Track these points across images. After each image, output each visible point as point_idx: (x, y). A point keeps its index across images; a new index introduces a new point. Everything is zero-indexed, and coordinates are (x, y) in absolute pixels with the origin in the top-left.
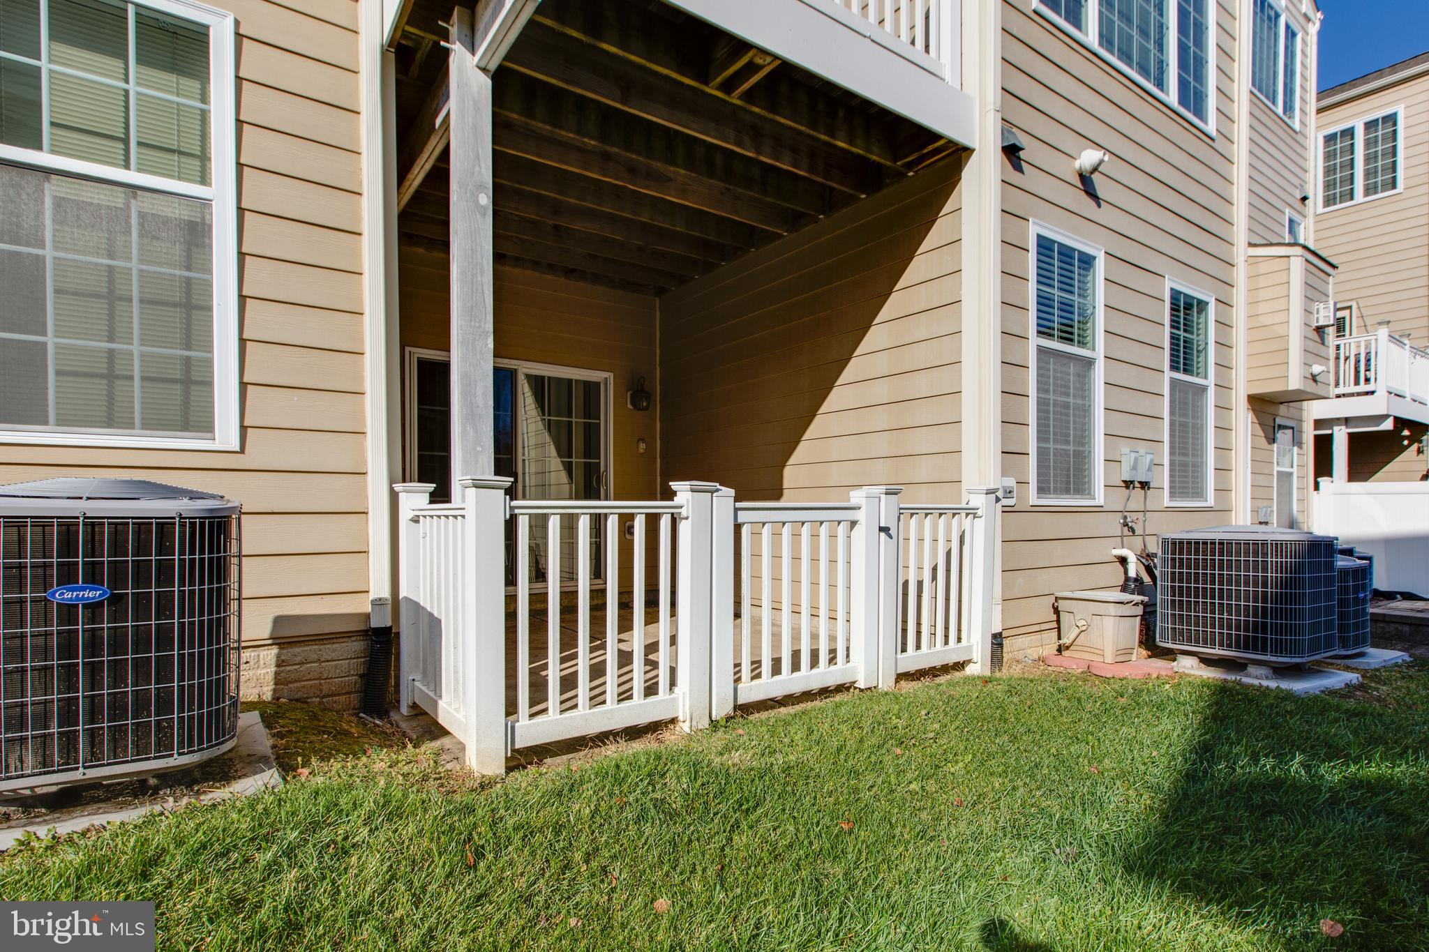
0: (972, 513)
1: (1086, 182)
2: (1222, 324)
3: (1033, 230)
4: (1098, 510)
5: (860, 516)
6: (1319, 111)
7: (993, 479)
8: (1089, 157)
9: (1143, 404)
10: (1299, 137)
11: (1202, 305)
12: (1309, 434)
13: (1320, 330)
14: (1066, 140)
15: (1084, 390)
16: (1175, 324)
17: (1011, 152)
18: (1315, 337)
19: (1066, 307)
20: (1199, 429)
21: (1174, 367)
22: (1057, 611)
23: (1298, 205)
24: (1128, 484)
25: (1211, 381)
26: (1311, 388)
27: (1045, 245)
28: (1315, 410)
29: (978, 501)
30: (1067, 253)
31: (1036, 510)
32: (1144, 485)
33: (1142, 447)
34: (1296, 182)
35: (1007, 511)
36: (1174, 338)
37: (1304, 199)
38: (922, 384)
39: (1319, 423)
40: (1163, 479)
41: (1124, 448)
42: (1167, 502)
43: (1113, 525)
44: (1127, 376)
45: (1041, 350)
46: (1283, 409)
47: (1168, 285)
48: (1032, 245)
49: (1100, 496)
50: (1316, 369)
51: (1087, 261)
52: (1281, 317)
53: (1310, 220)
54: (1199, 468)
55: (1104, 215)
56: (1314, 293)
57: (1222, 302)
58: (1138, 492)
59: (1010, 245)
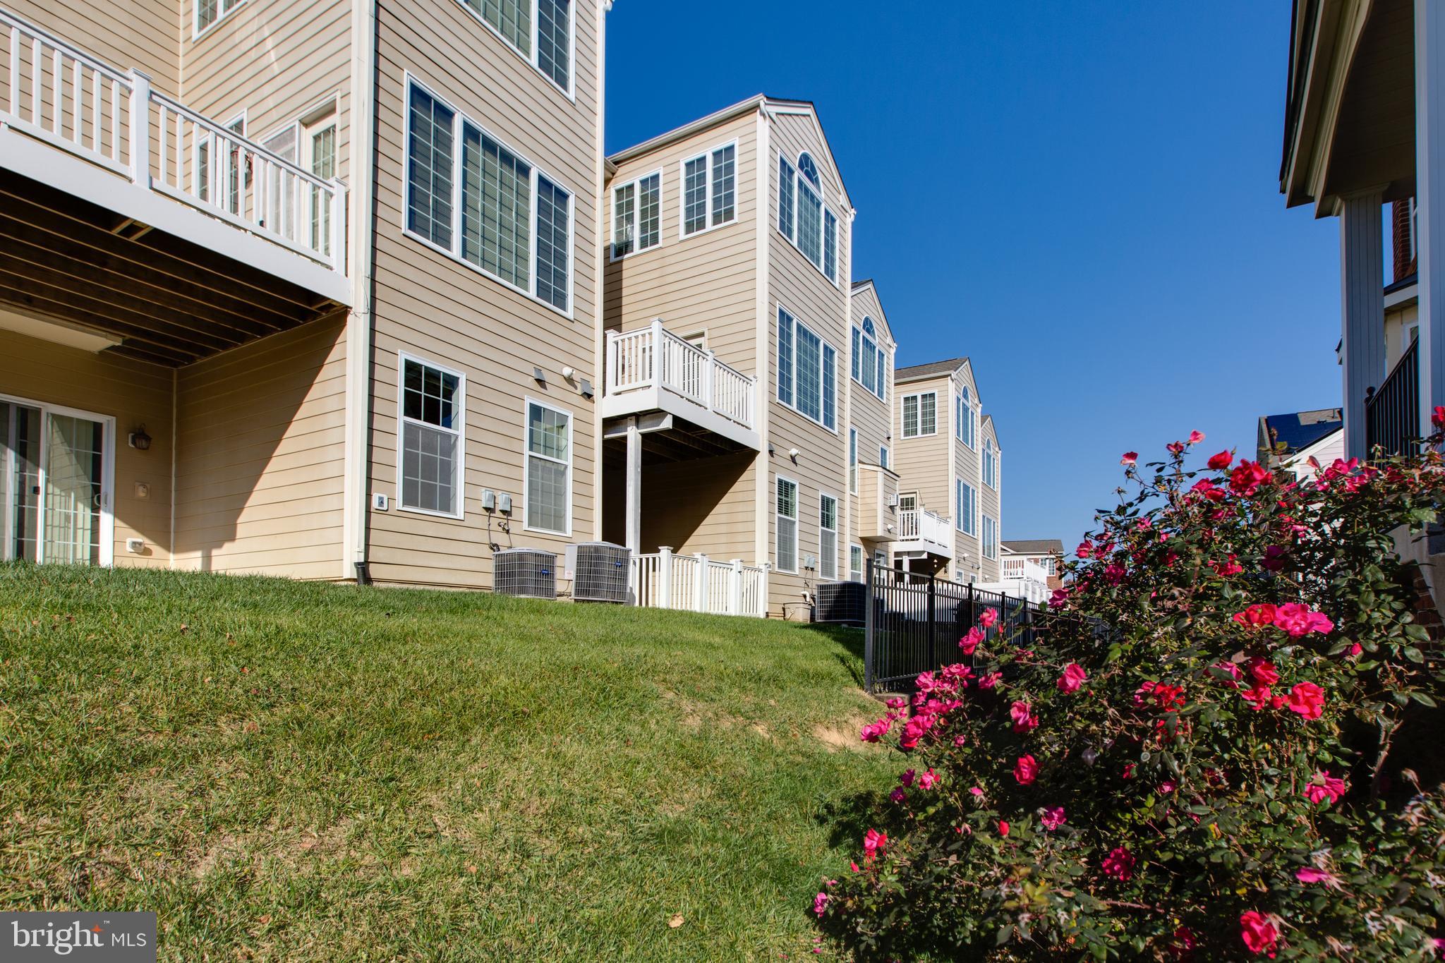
0: (760, 571)
1: (793, 459)
2: (841, 508)
3: (777, 476)
4: (796, 576)
5: (734, 567)
6: (896, 384)
7: (766, 561)
8: (794, 451)
9: (812, 539)
10: (886, 407)
11: (833, 501)
12: (892, 559)
13: (892, 508)
14: (786, 444)
15: (792, 533)
16: (823, 509)
17: (771, 452)
18: (889, 510)
19: (787, 503)
20: (832, 550)
21: (823, 525)
22: (784, 609)
23: (886, 441)
24: (807, 568)
25: (836, 531)
26: (888, 535)
27: (780, 481)
28: (895, 547)
29: (763, 567)
30: (787, 484)
31: (777, 573)
32: (812, 569)
33: (811, 555)
34: (885, 429)
35: (770, 572)
36: (823, 514)
37: (889, 438)
38: (740, 527)
39: (897, 554)
40: (819, 568)
41: (805, 555)
42: (820, 577)
43: (802, 583)
44: (806, 528)
45: (779, 518)
46: (879, 546)
47: (820, 494)
48: (777, 482)
49: (797, 572)
50: (890, 526)
51: (793, 486)
52: (873, 500)
53: (892, 449)
54: (832, 565)
55: (798, 469)
56: (888, 490)
57: (841, 500)
58: (810, 572)
59: (771, 482)
